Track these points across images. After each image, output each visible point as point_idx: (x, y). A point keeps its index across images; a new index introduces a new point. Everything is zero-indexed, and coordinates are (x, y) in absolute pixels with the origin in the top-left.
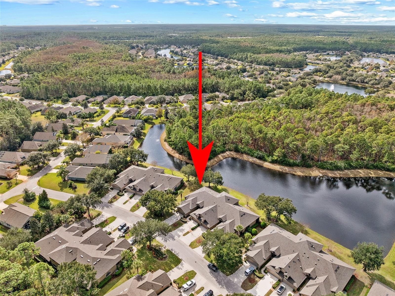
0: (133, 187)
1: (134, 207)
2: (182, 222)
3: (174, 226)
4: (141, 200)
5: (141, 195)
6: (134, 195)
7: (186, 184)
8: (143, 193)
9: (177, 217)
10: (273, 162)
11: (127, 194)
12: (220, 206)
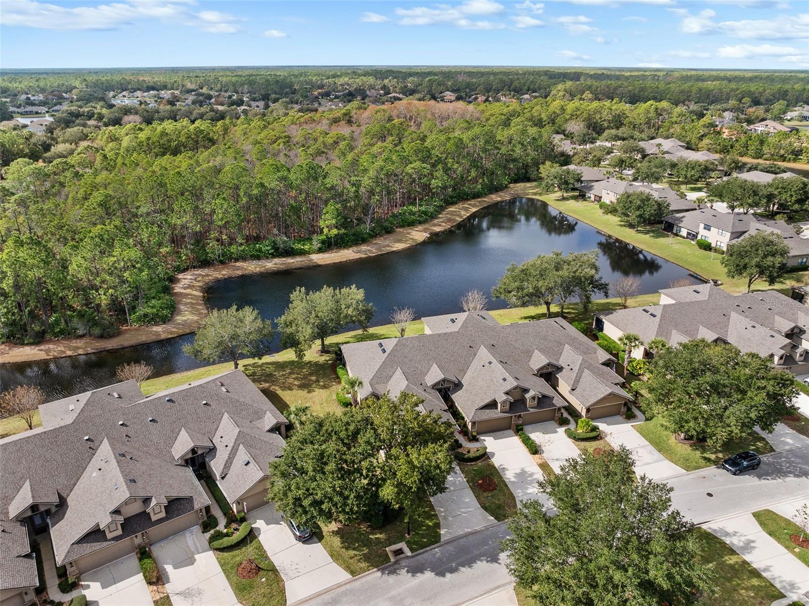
2: (480, 463)
3: (486, 490)
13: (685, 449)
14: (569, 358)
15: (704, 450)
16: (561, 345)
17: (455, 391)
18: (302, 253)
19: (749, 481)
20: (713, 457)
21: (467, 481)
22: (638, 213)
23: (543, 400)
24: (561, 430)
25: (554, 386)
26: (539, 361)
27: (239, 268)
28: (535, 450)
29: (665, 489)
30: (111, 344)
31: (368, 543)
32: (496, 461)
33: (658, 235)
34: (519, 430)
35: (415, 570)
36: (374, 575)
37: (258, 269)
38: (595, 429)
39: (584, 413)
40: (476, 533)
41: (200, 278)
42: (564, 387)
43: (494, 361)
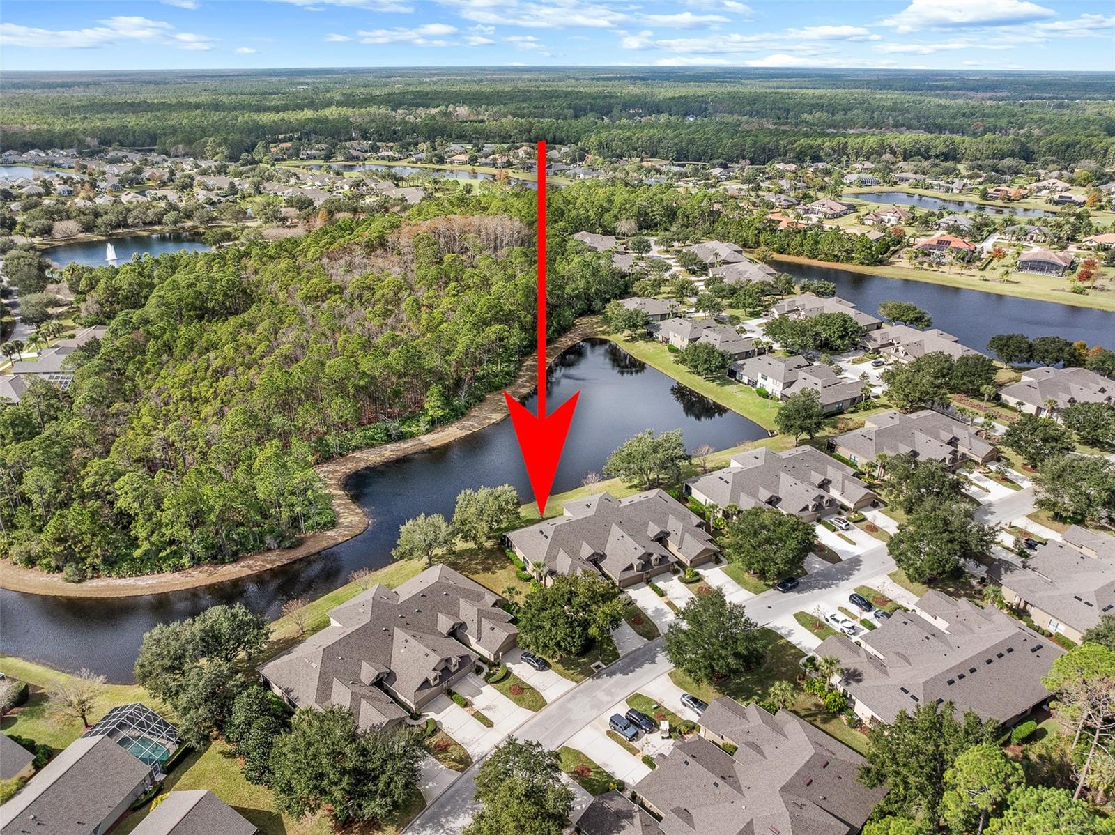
13: (754, 580)
14: (674, 525)
15: (766, 579)
16: (666, 515)
17: (602, 560)
18: (412, 436)
19: (792, 596)
20: (771, 583)
22: (705, 366)
23: (663, 559)
24: (676, 578)
25: (666, 546)
26: (653, 530)
27: (360, 460)
28: (662, 594)
29: (741, 607)
30: (300, 553)
31: (579, 665)
32: (639, 604)
33: (725, 383)
34: (648, 582)
35: (611, 674)
36: (589, 682)
37: (379, 459)
38: (697, 574)
39: (688, 564)
40: (639, 649)
41: (330, 476)
42: (673, 547)
43: (625, 535)
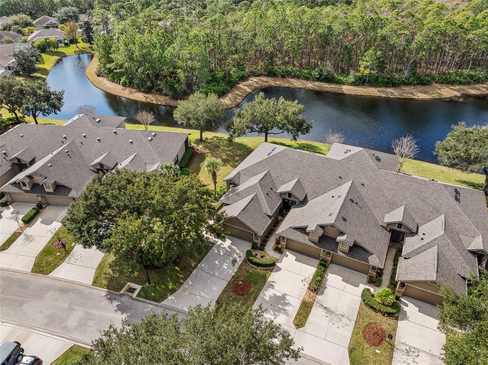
0: (27, 181)
1: (46, 252)
2: (259, 270)
3: (236, 291)
4: (73, 220)
5: (64, 205)
6: (39, 208)
7: (200, 148)
8: (73, 194)
9: (228, 254)
10: (361, 81)
11: (12, 209)
12: (366, 182)
21: (234, 276)
27: (289, 82)
28: (316, 288)
34: (324, 265)
35: (122, 308)
36: (101, 293)
41: (261, 83)
